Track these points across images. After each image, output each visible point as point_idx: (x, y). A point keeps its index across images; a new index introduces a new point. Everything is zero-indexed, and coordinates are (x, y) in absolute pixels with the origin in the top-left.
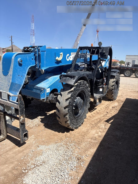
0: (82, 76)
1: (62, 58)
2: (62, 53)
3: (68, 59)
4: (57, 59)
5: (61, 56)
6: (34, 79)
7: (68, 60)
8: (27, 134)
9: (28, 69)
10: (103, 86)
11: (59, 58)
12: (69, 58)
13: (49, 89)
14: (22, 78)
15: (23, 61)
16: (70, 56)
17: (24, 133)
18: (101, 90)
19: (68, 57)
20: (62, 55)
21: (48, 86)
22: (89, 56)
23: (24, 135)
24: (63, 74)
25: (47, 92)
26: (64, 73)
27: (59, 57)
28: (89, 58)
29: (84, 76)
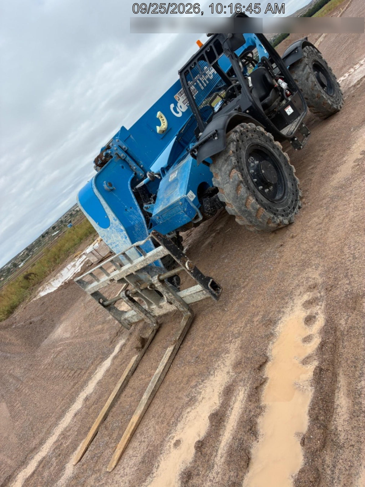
0: (229, 120)
1: (165, 121)
2: (159, 113)
3: (178, 113)
4: (160, 131)
5: (161, 119)
6: (153, 201)
7: (180, 115)
8: (213, 282)
9: (130, 188)
10: (287, 100)
11: (162, 124)
12: (178, 110)
13: (191, 193)
14: (135, 211)
15: (113, 183)
16: (179, 105)
17: (209, 284)
18: (289, 111)
19: (175, 109)
20: (163, 116)
21: (184, 189)
22: (213, 70)
23: (211, 285)
24: (191, 146)
25: (192, 199)
26: (192, 144)
27: (160, 125)
28: (216, 72)
29: (232, 117)
